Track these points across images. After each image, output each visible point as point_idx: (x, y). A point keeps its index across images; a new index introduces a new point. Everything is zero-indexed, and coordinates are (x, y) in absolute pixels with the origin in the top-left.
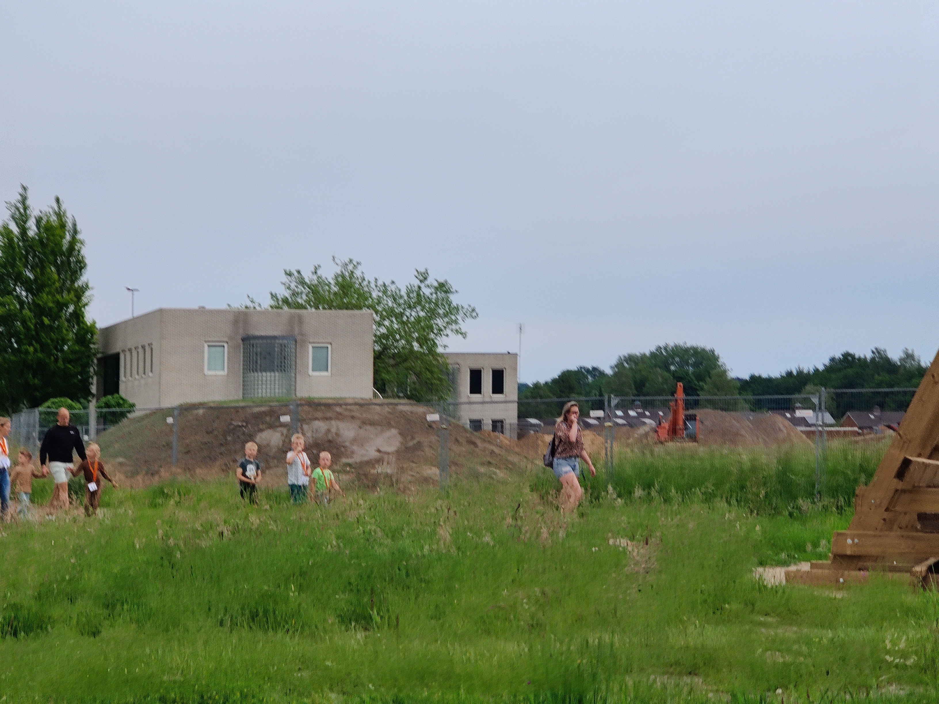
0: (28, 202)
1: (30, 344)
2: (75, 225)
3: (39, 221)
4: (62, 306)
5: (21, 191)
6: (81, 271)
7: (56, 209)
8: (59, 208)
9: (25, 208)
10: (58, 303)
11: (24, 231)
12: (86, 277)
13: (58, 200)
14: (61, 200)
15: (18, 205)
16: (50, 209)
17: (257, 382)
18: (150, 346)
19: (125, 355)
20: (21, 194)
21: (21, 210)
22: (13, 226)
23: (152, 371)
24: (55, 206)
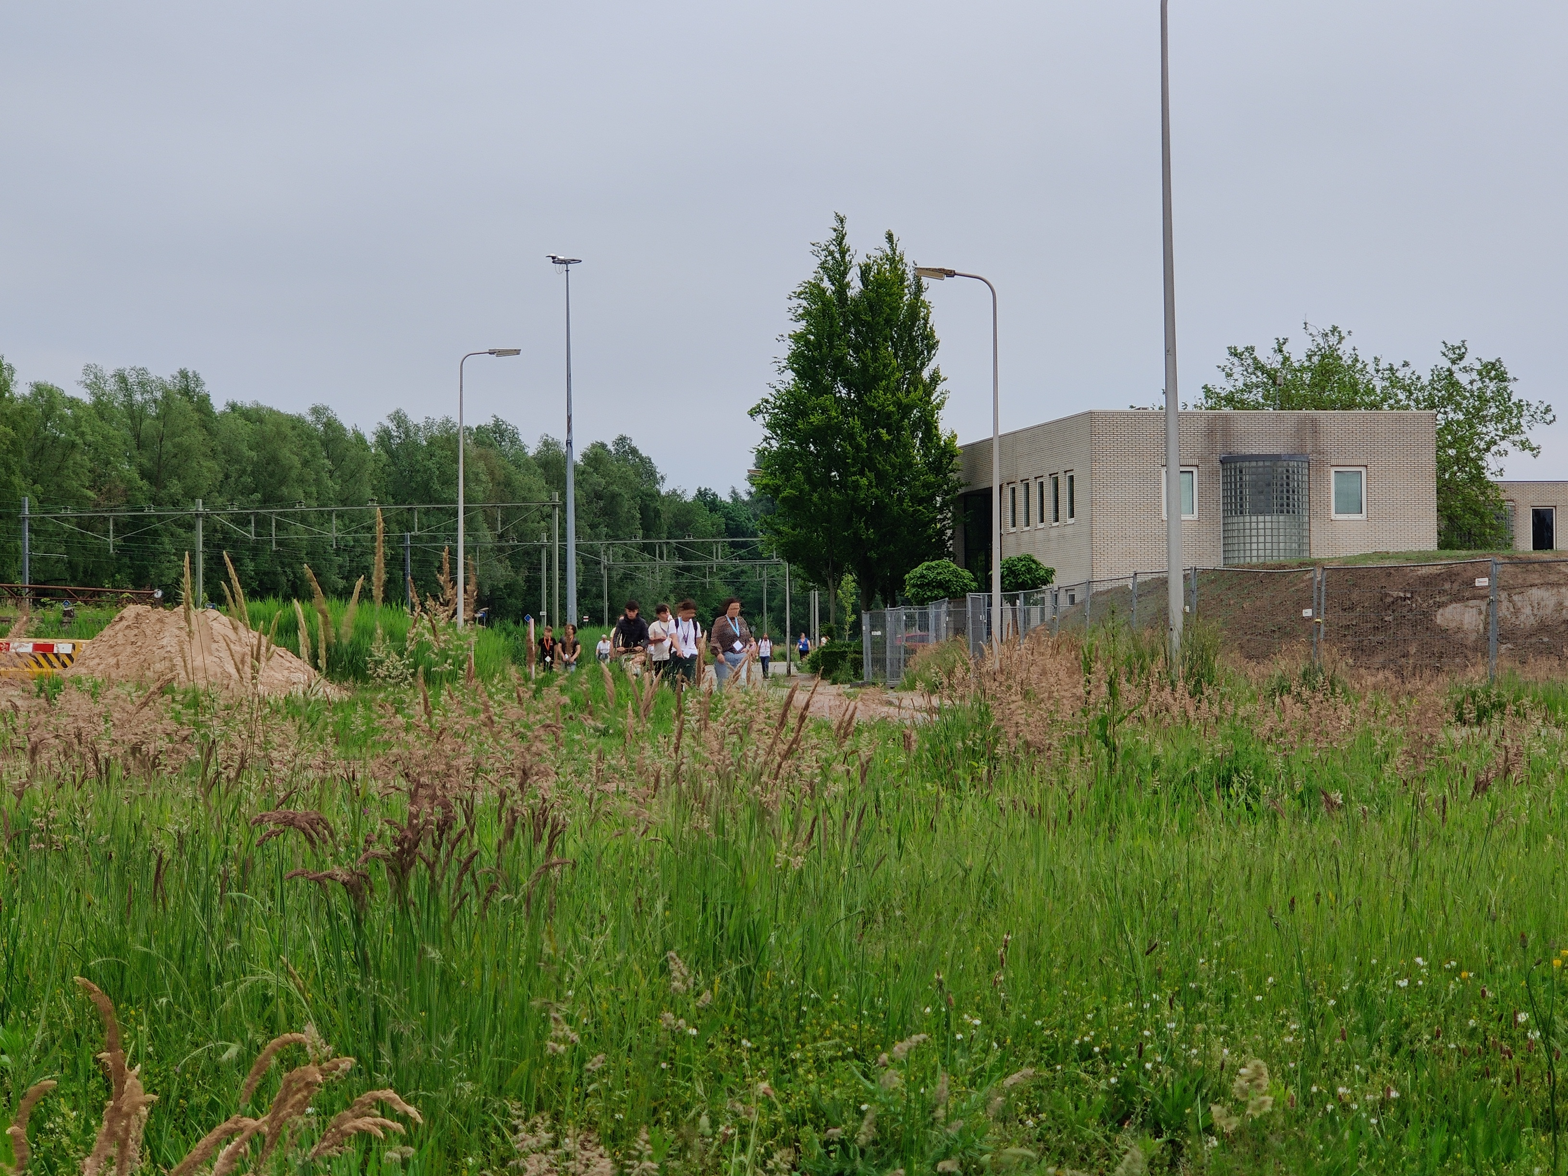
0: (847, 242)
1: (862, 473)
2: (917, 276)
3: (865, 271)
4: (907, 409)
5: (835, 224)
6: (929, 352)
7: (889, 252)
8: (894, 251)
9: (843, 252)
10: (898, 404)
11: (842, 289)
13: (890, 237)
14: (895, 239)
15: (832, 248)
16: (879, 254)
17: (1248, 532)
18: (1069, 474)
19: (1013, 489)
20: (835, 230)
21: (837, 255)
22: (826, 284)
23: (1072, 516)
24: (886, 247)
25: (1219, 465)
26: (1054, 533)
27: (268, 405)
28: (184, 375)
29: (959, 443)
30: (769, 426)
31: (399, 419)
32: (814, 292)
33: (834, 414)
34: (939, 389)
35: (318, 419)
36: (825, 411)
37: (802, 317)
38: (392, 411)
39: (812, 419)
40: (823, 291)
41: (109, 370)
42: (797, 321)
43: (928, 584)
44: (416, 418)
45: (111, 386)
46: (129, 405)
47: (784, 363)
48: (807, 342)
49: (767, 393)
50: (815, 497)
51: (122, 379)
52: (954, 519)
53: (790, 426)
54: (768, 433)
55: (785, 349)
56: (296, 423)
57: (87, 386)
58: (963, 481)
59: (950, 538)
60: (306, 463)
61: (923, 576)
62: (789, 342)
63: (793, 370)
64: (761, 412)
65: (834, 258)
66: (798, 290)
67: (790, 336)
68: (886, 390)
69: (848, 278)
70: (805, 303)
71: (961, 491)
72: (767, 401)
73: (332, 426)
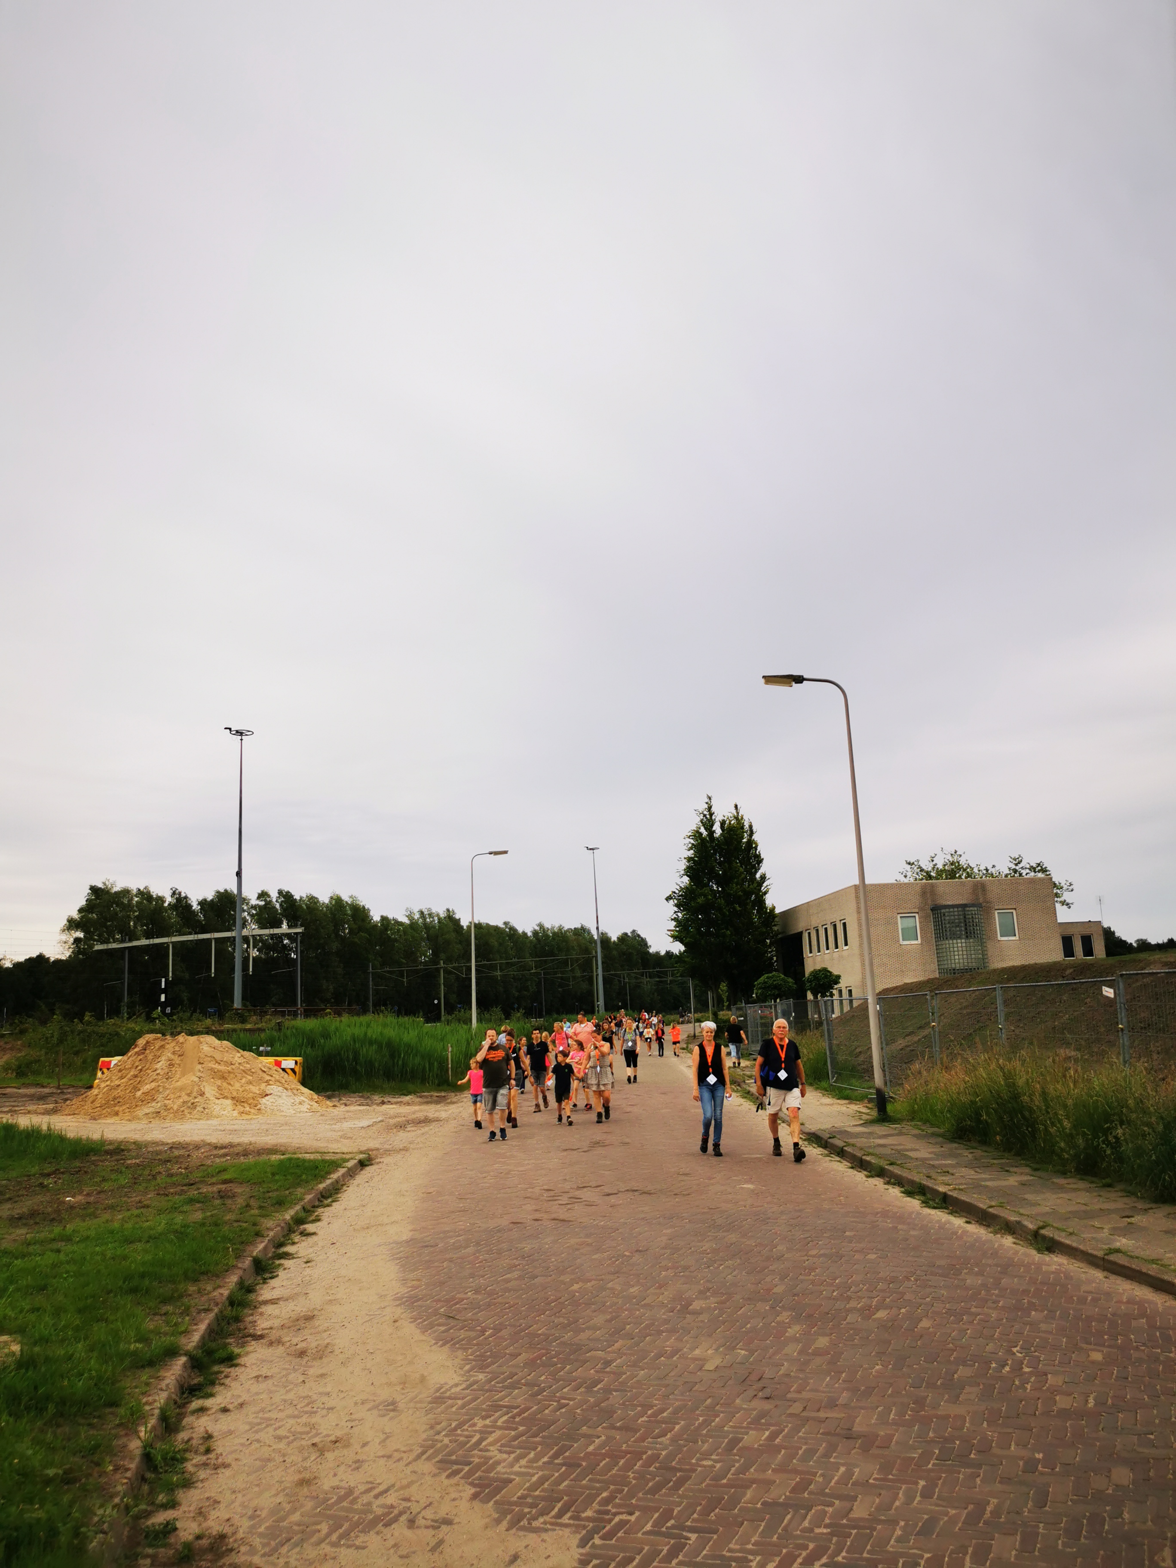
0: (713, 809)
1: (727, 929)
2: (751, 827)
3: (723, 823)
4: (748, 894)
5: (707, 800)
6: (759, 865)
7: (736, 814)
8: (738, 813)
9: (711, 815)
10: (744, 891)
11: (711, 833)
12: (764, 869)
13: (736, 807)
14: (739, 807)
15: (705, 813)
16: (730, 815)
17: (951, 949)
18: (842, 922)
19: (809, 933)
20: (707, 803)
21: (708, 816)
22: (702, 830)
23: (846, 944)
24: (734, 812)
25: (930, 911)
26: (836, 955)
27: (485, 922)
28: (448, 910)
29: (777, 911)
30: (676, 905)
31: (541, 926)
32: (697, 835)
33: (710, 897)
34: (765, 885)
35: (506, 927)
36: (705, 896)
37: (691, 849)
38: (538, 922)
39: (699, 900)
40: (701, 834)
41: (416, 910)
42: (689, 850)
43: (769, 987)
44: (548, 925)
45: (417, 916)
46: (425, 924)
47: (683, 872)
48: (694, 861)
49: (675, 888)
50: (703, 942)
51: (422, 913)
52: (777, 951)
53: (687, 905)
54: (676, 909)
55: (683, 865)
56: (496, 928)
57: (407, 916)
58: (780, 930)
59: (775, 961)
60: (500, 944)
61: (765, 983)
62: (685, 861)
63: (688, 876)
64: (671, 898)
65: (706, 818)
66: (690, 834)
67: (685, 858)
68: (737, 884)
69: (714, 829)
70: (692, 841)
71: (780, 936)
72: (674, 892)
73: (512, 929)
